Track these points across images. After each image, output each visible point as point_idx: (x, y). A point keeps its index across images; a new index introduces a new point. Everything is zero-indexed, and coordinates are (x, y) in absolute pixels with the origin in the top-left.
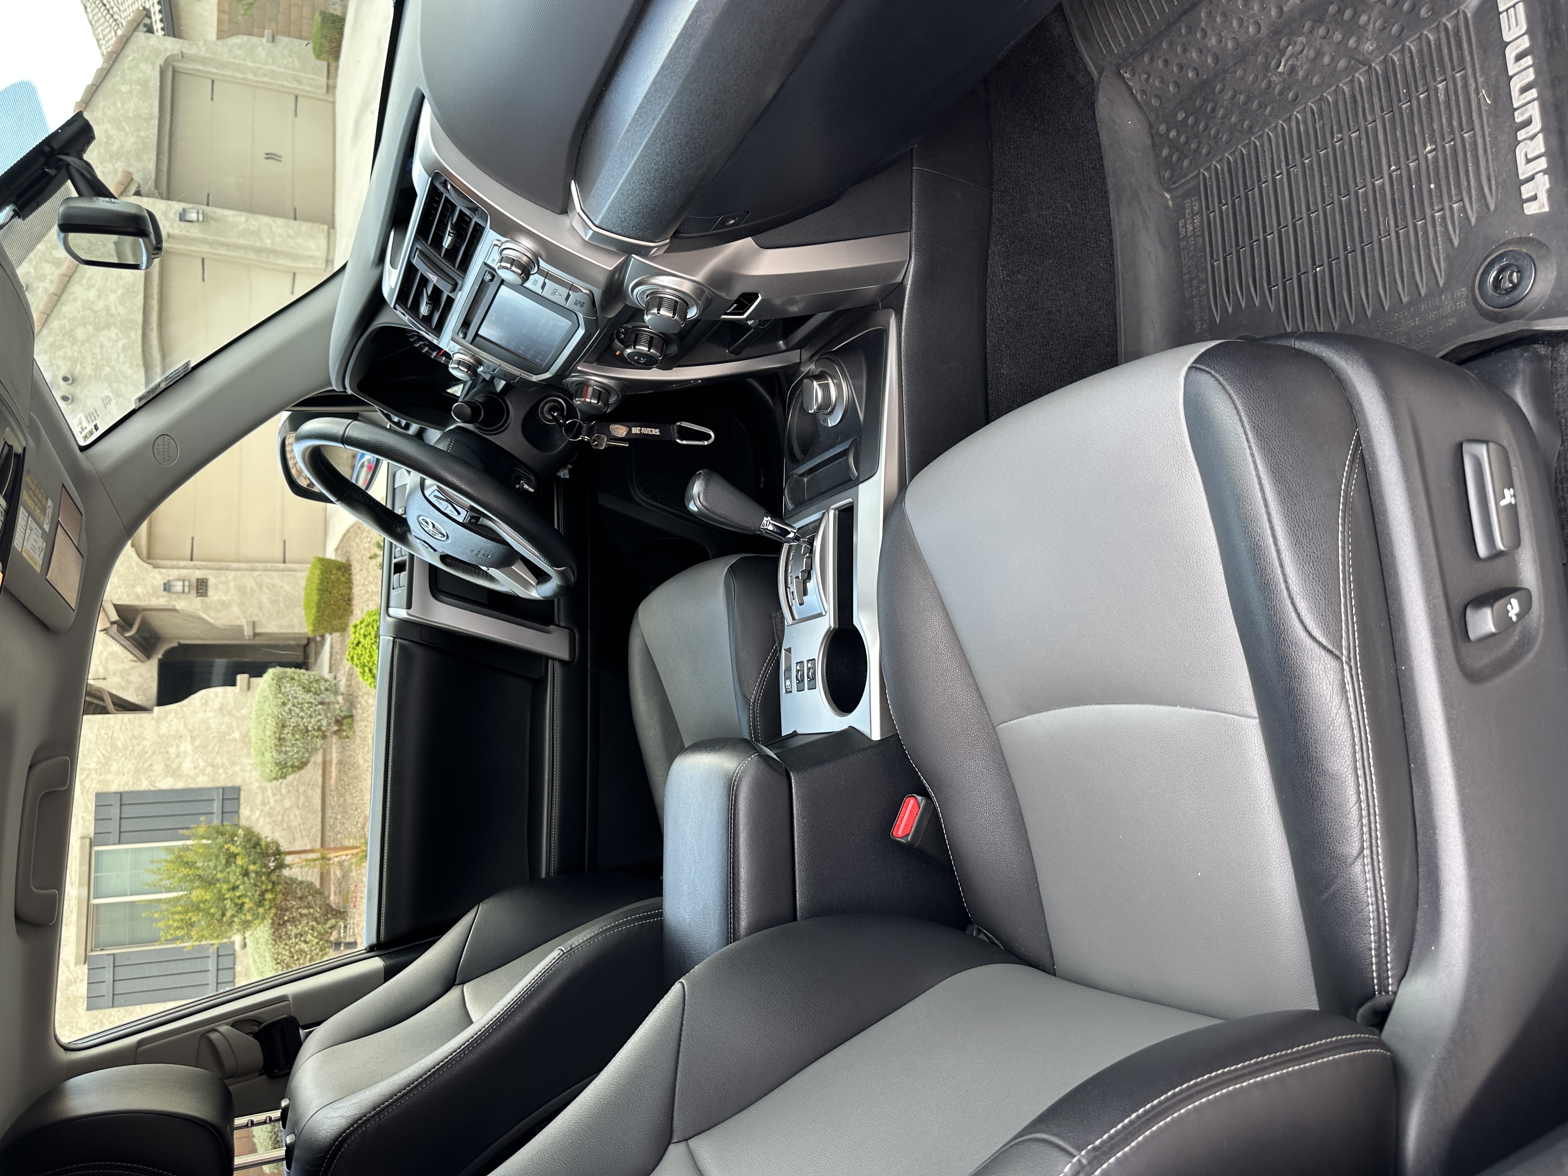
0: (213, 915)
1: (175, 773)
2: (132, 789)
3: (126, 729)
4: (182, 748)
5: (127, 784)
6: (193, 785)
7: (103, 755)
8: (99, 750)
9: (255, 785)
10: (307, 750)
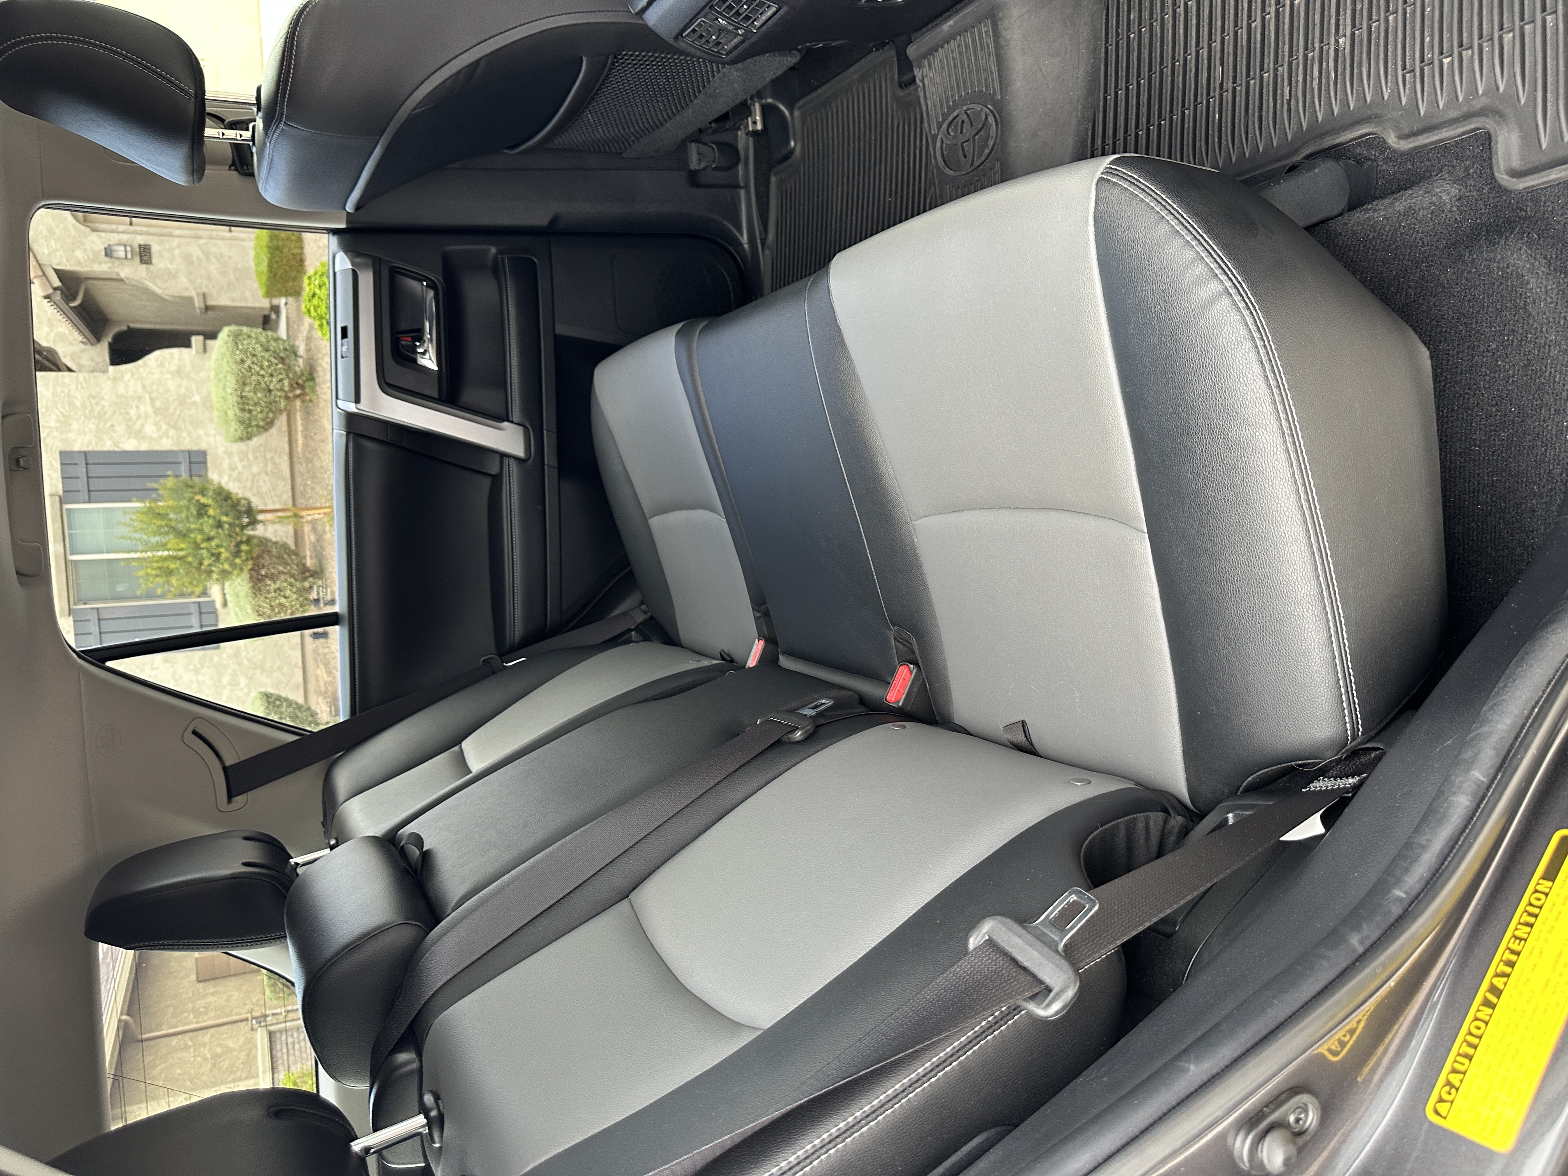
0: (190, 564)
1: (138, 434)
2: (95, 449)
3: (82, 388)
4: (142, 408)
5: (90, 443)
6: (157, 448)
7: (62, 413)
8: (57, 408)
9: (221, 450)
10: (271, 410)
